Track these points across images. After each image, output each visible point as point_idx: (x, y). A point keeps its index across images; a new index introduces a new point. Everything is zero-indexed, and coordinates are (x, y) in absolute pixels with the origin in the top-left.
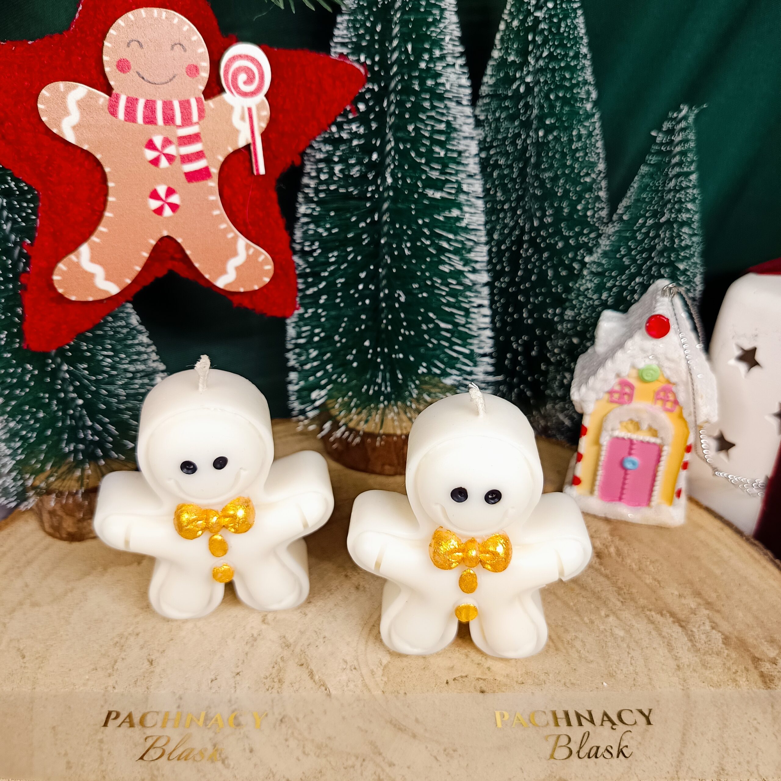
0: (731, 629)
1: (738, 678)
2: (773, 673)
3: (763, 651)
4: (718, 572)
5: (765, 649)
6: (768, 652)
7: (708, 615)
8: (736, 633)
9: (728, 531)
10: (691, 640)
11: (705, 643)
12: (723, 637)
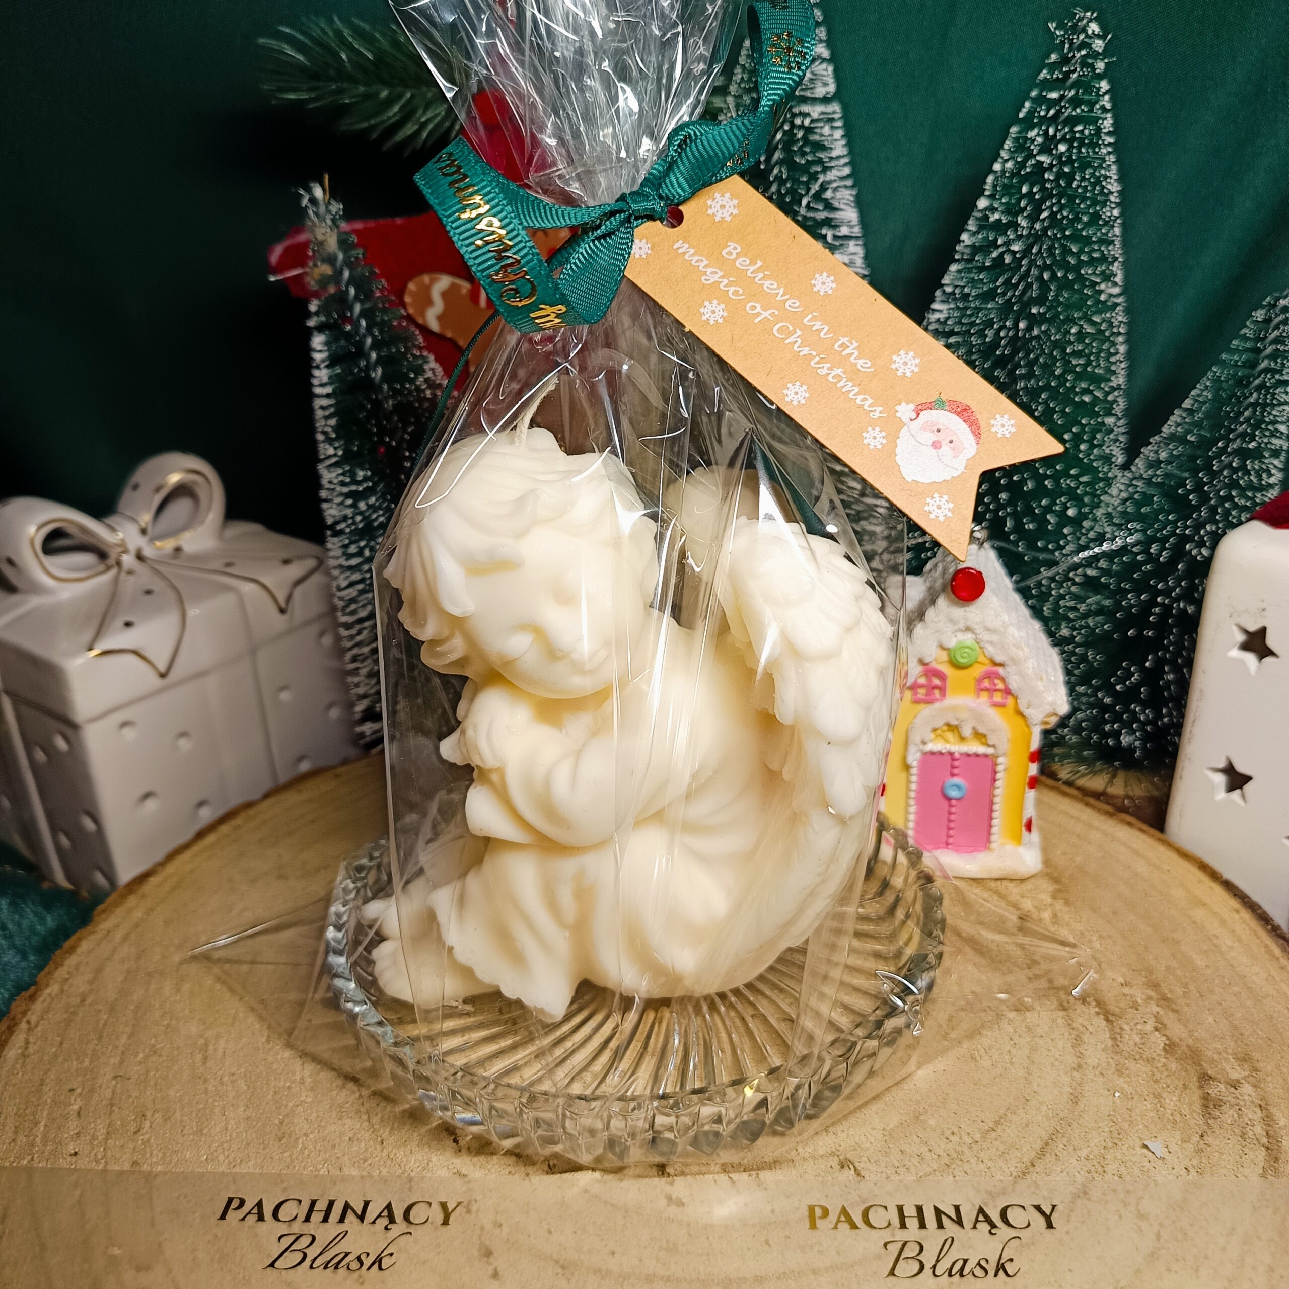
0: (1184, 1035)
1: (1165, 1095)
2: (1225, 1099)
3: (1223, 1070)
4: (1200, 962)
5: (1228, 1068)
6: (1230, 1071)
7: (1158, 1013)
8: (1190, 1042)
9: (1246, 915)
10: (1114, 1039)
11: (1136, 1044)
12: (1167, 1042)
